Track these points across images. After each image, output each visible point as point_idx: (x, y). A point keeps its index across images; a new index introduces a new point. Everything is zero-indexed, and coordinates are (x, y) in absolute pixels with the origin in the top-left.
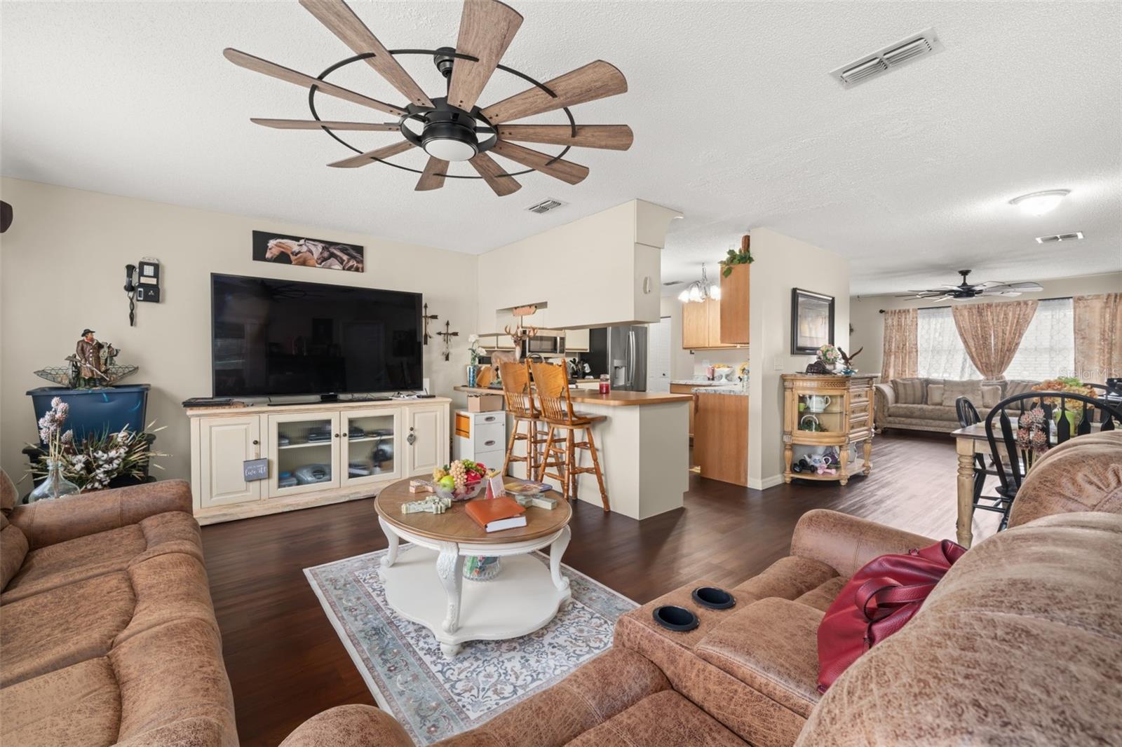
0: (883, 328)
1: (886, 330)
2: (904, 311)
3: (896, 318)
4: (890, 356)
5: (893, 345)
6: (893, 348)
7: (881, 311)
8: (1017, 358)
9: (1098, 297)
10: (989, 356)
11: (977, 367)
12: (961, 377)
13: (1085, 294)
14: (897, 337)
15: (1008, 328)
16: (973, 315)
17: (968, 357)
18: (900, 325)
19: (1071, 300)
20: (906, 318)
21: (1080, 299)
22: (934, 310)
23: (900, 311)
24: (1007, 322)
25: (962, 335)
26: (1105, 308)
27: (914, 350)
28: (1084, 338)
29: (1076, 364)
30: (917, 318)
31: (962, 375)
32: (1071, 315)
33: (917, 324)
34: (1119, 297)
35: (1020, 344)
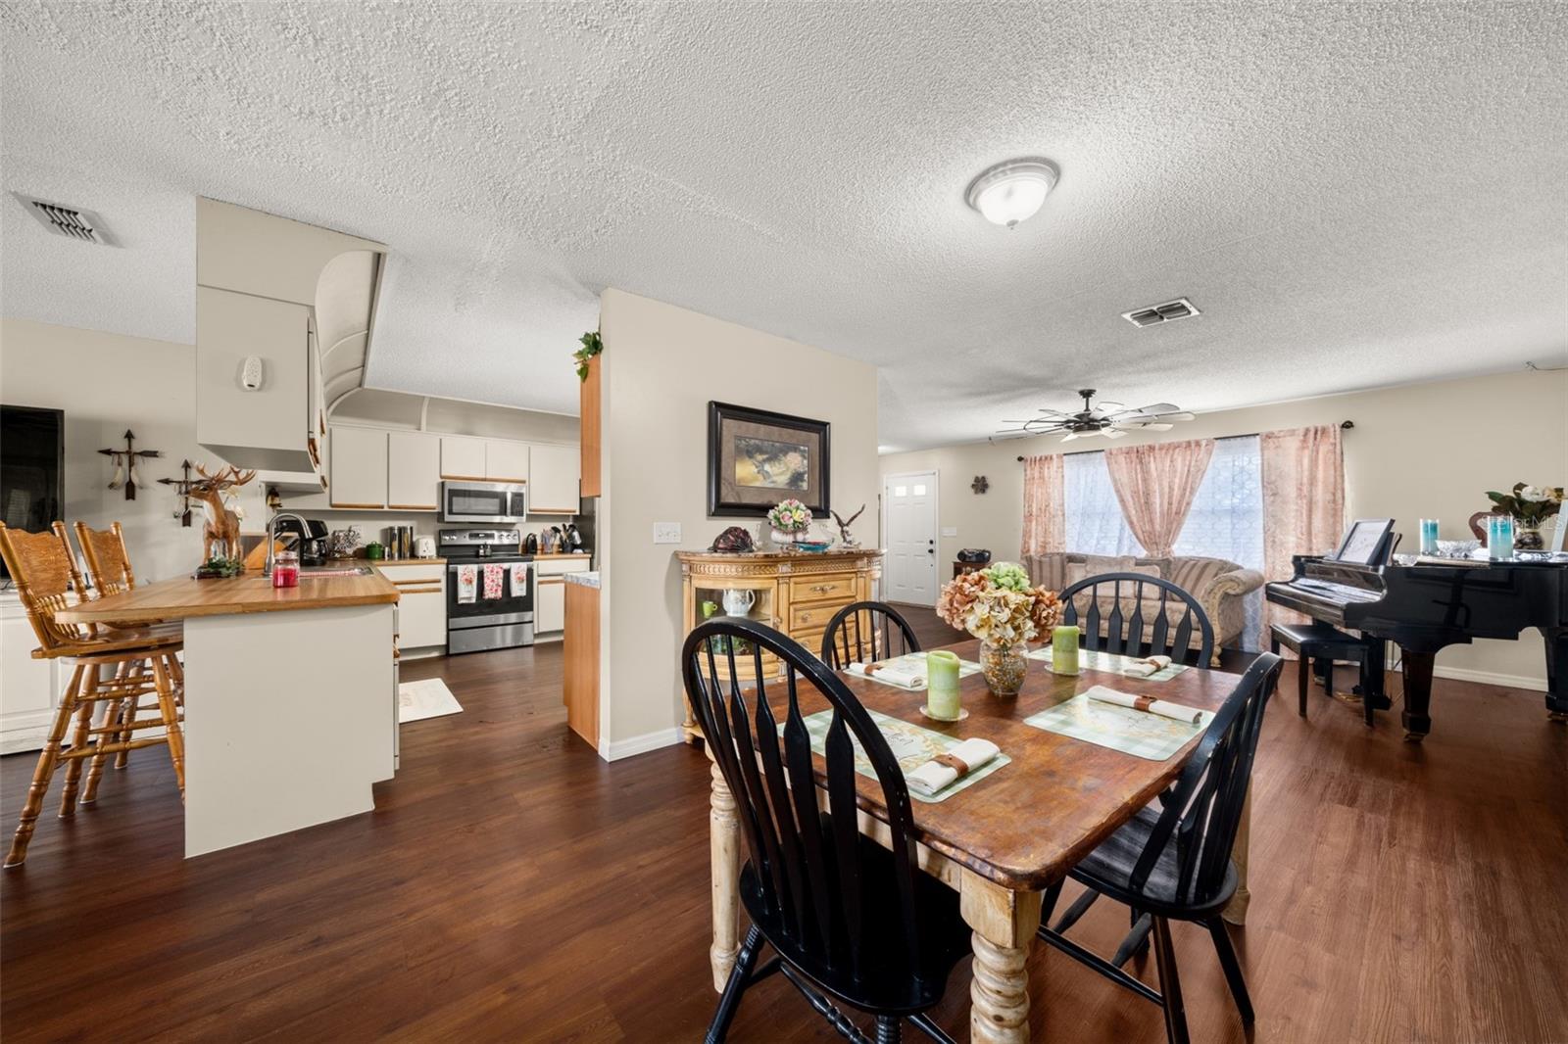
0: (1023, 482)
1: (1025, 484)
2: (1046, 458)
3: (1037, 468)
4: (1031, 521)
5: (1034, 505)
6: (1034, 510)
7: (1020, 459)
8: (1188, 526)
9: (1292, 433)
10: (1151, 521)
11: (1137, 537)
12: (1118, 553)
13: (1274, 428)
14: (1039, 494)
15: (1176, 481)
16: (1132, 462)
17: (1127, 527)
18: (1042, 478)
19: (1258, 437)
20: (1049, 468)
21: (1269, 436)
22: (1085, 455)
23: (1041, 459)
24: (1175, 471)
25: (1118, 491)
26: (1303, 448)
27: (1060, 513)
28: (1274, 495)
29: (1265, 533)
30: (1062, 467)
31: (1119, 549)
32: (1257, 460)
33: (1063, 476)
34: (1320, 433)
35: (1193, 504)
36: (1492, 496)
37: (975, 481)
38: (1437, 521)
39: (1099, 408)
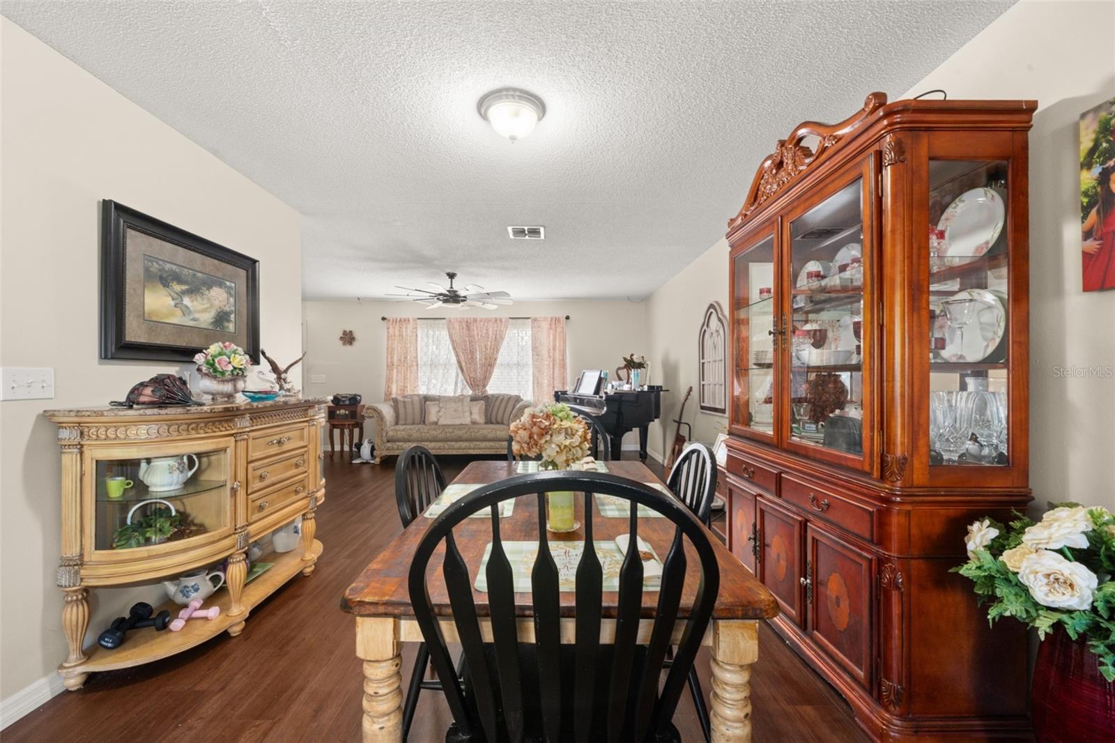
0: (386, 337)
1: (388, 340)
2: (405, 320)
3: (397, 327)
4: (392, 370)
5: (395, 357)
6: (395, 361)
7: (384, 319)
8: (496, 372)
9: (545, 319)
10: (475, 371)
11: (467, 382)
12: (455, 393)
13: (537, 315)
14: (399, 349)
15: (489, 343)
16: (463, 329)
17: (460, 371)
18: (401, 335)
19: (530, 320)
20: (406, 328)
21: (535, 320)
22: (432, 321)
23: (400, 320)
24: (488, 338)
25: (454, 349)
26: (550, 329)
27: (415, 364)
28: (538, 355)
29: (533, 377)
30: (416, 328)
31: (455, 391)
32: (529, 333)
33: (417, 336)
34: (557, 320)
35: (498, 359)
36: (625, 359)
37: (343, 334)
38: (608, 371)
39: (460, 286)
